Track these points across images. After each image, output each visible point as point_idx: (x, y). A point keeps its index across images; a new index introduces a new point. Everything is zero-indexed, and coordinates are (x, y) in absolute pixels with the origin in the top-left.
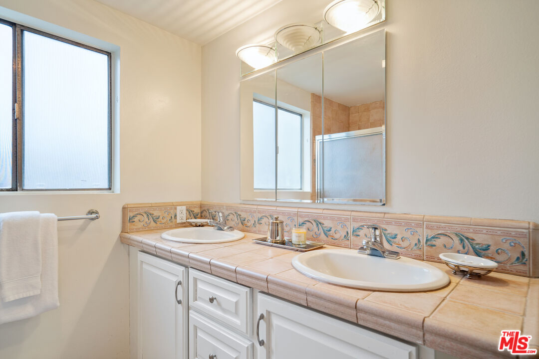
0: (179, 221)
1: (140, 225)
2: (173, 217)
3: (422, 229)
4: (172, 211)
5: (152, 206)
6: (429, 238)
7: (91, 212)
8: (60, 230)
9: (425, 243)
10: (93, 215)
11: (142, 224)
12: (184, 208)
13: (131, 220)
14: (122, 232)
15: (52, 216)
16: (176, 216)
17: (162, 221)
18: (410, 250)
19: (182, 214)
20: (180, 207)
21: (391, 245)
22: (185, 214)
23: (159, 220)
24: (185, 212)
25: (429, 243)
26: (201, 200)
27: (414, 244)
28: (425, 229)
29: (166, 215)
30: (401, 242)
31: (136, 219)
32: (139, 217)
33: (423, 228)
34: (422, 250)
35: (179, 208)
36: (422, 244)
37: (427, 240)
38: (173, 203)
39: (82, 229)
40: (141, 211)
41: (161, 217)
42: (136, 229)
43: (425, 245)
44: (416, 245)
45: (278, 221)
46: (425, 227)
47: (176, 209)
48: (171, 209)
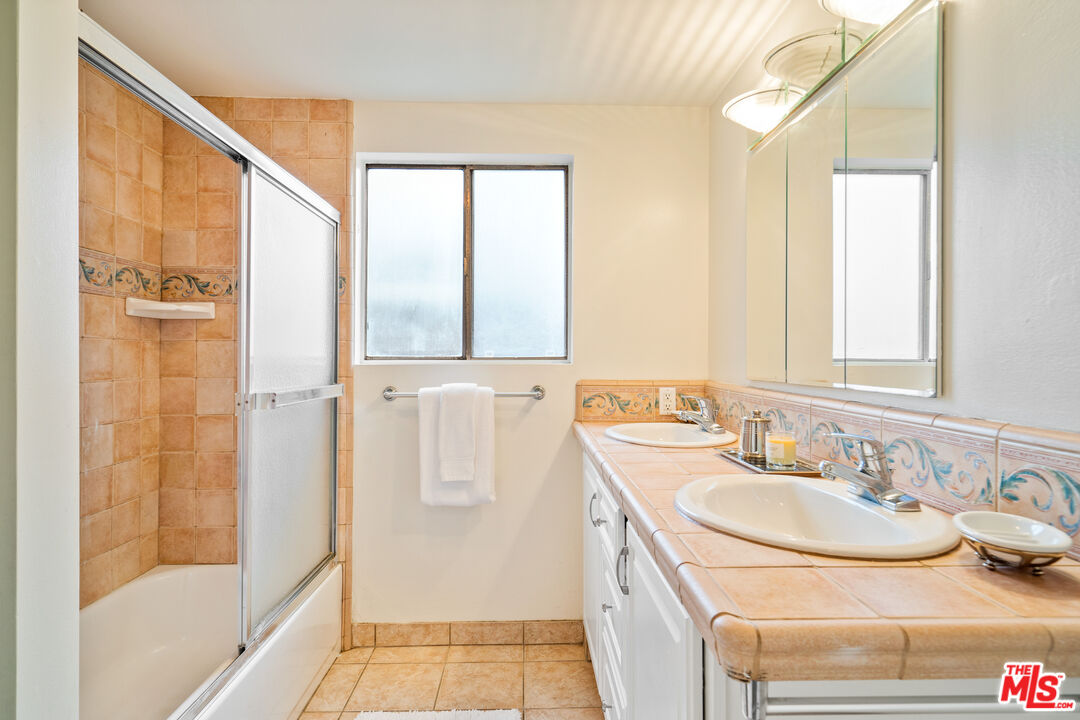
0: (662, 411)
1: (600, 412)
2: (653, 404)
3: (993, 455)
4: (651, 395)
5: (618, 385)
6: (1007, 478)
7: (537, 389)
8: (497, 408)
9: (999, 490)
10: (538, 392)
11: (602, 411)
12: (672, 391)
13: (586, 404)
14: (575, 420)
15: (489, 390)
16: (657, 403)
17: (634, 409)
18: (973, 502)
19: (668, 402)
20: (666, 388)
21: (942, 487)
22: (674, 400)
23: (629, 407)
24: (673, 397)
25: (1006, 491)
26: (707, 379)
27: (980, 490)
28: (999, 457)
29: (640, 400)
30: (958, 484)
31: (593, 403)
32: (598, 400)
33: (996, 452)
34: (994, 504)
35: (661, 389)
36: (993, 492)
37: (1003, 484)
38: (653, 382)
39: (526, 410)
40: (602, 391)
41: (632, 403)
42: (594, 417)
43: (999, 494)
44: (983, 492)
45: (759, 419)
46: (999, 452)
47: (657, 391)
48: (650, 391)
